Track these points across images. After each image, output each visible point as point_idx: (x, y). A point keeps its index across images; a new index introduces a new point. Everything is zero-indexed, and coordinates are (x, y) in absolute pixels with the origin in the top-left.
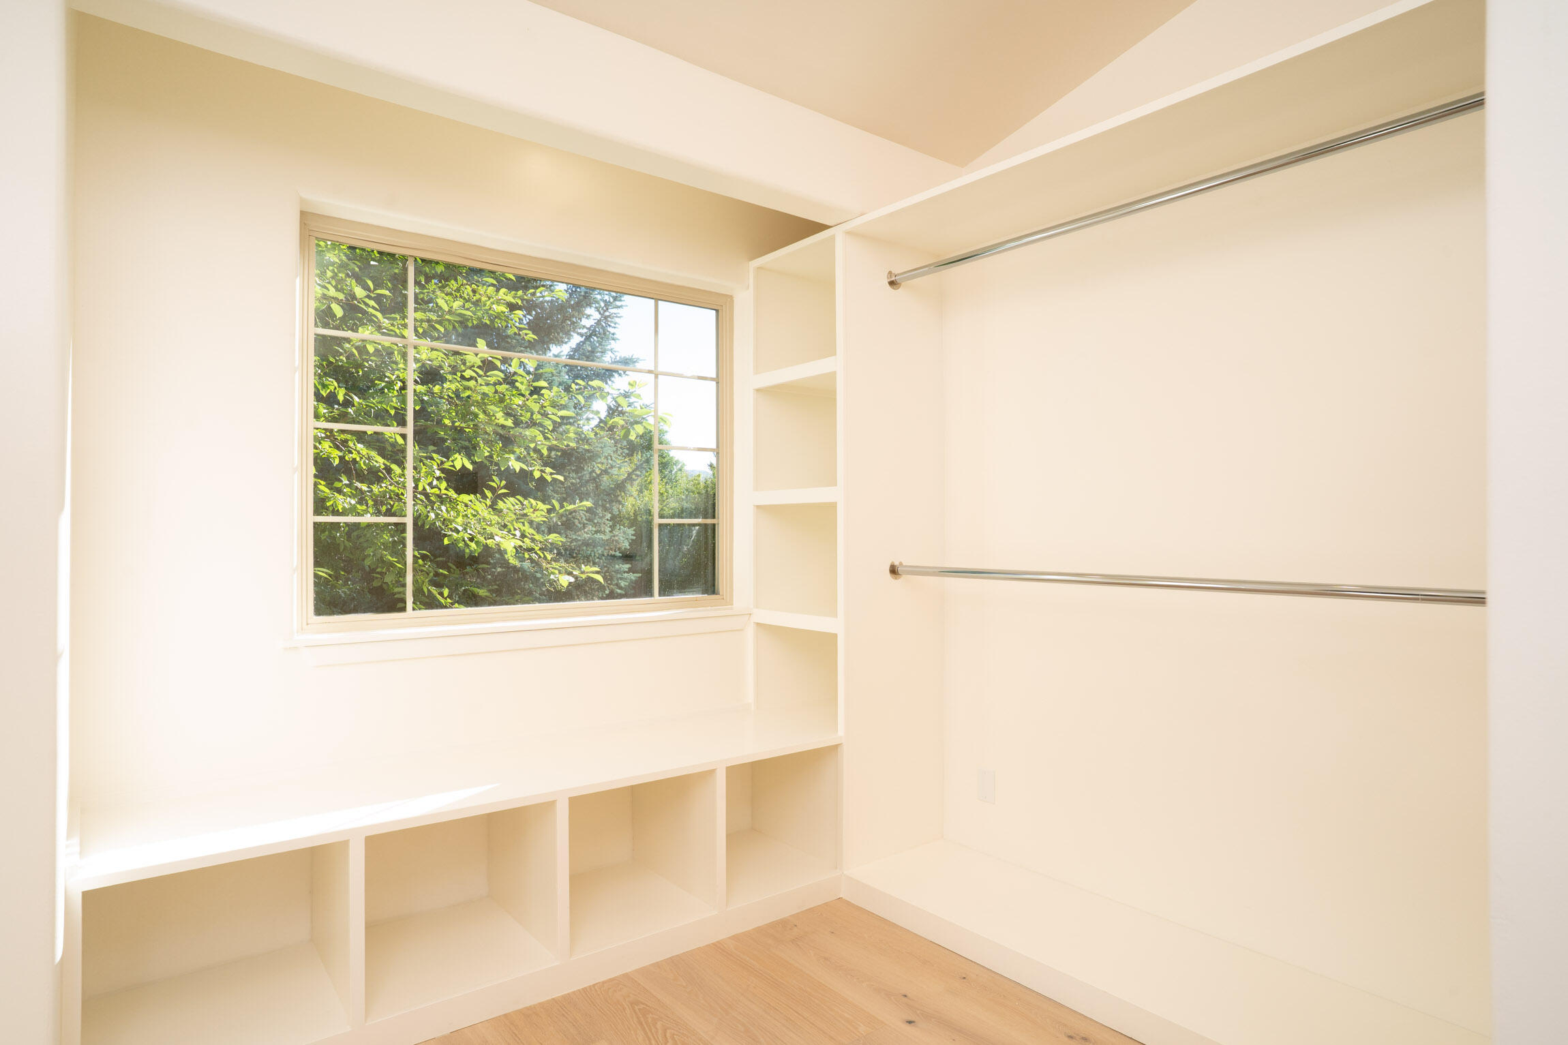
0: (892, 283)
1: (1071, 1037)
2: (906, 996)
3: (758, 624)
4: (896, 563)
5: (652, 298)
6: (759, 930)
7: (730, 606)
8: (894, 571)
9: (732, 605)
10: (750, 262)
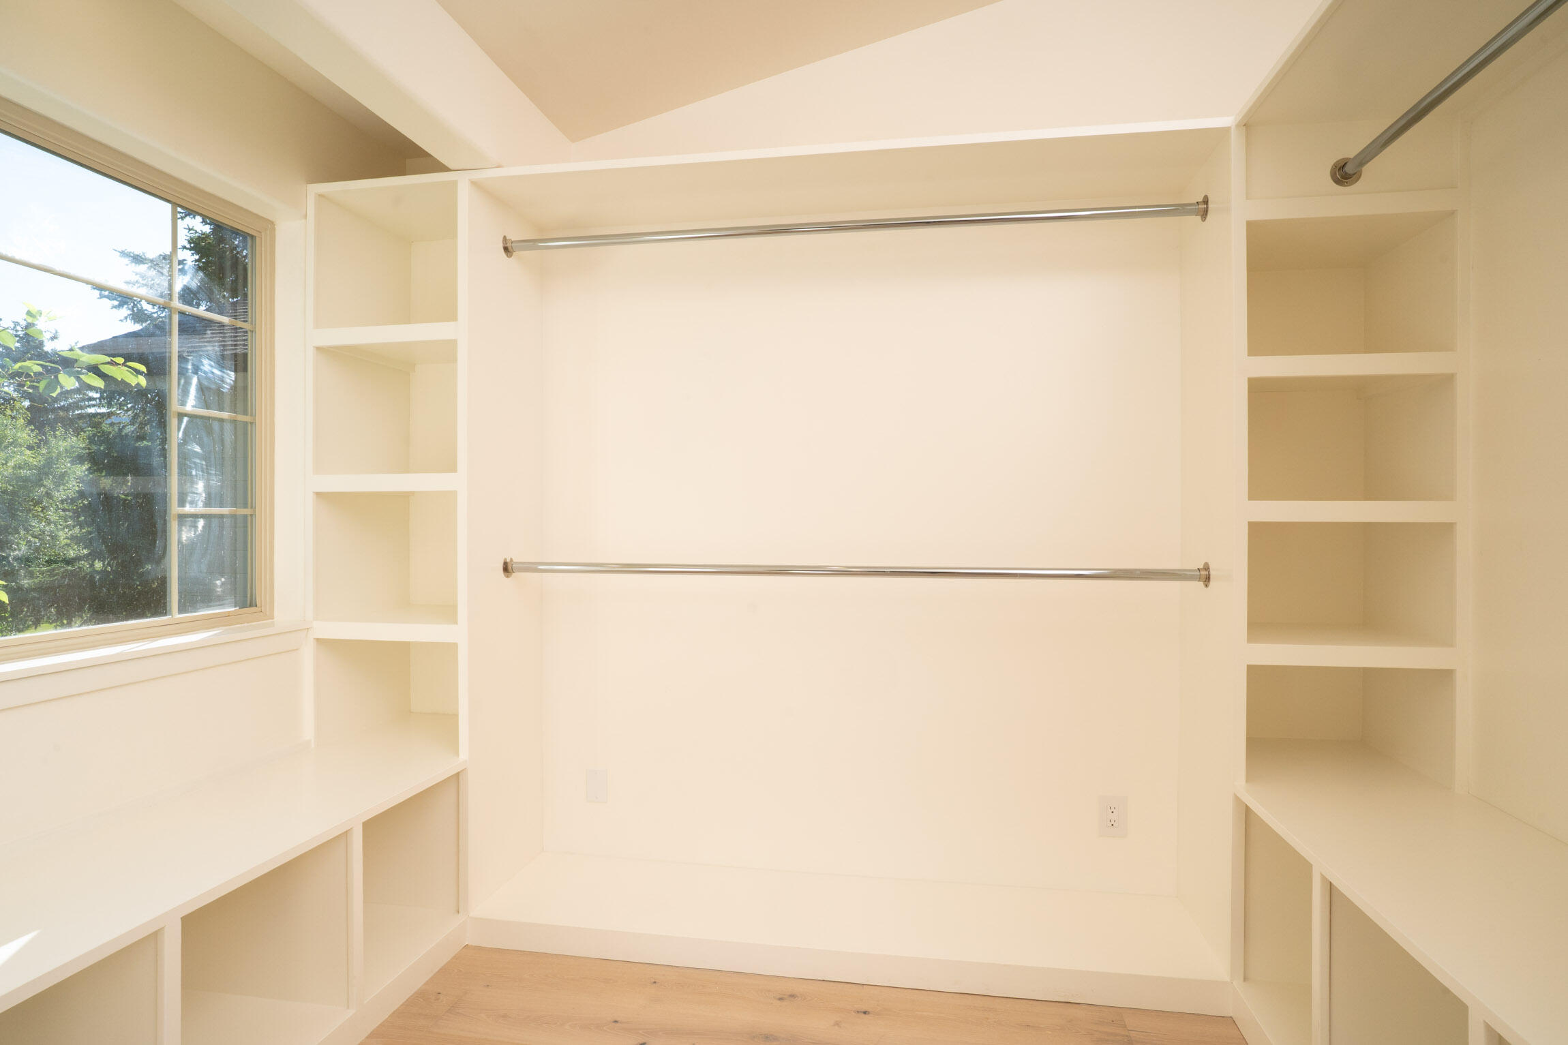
0: (506, 249)
1: (781, 999)
2: (616, 1022)
3: (318, 640)
4: (508, 560)
5: (168, 201)
6: (398, 1014)
7: (271, 621)
8: (506, 569)
9: (272, 618)
10: (308, 185)
